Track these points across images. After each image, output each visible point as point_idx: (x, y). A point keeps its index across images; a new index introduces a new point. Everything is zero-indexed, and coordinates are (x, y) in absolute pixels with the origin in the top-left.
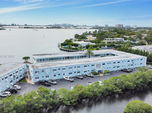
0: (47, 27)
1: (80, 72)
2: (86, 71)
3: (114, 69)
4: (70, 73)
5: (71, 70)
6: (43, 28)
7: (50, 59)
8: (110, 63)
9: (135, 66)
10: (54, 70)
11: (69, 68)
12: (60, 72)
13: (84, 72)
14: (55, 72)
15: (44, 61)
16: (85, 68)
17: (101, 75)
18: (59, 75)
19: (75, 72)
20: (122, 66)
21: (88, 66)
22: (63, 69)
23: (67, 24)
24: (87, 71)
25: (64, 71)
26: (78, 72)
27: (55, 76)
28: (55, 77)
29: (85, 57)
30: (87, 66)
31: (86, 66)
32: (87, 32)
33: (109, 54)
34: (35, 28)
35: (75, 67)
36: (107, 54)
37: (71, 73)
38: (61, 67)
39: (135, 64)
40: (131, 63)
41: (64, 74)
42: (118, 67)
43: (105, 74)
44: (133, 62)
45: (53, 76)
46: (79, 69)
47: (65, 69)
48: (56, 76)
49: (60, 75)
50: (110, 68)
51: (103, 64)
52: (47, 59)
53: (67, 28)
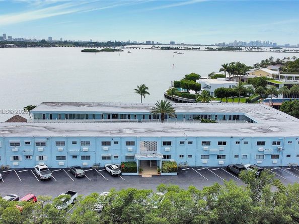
0: (208, 48)
1: (88, 158)
2: (109, 158)
3: (205, 161)
4: (59, 158)
5: (60, 148)
6: (199, 49)
7: (66, 115)
8: (190, 143)
9: (286, 162)
10: (12, 144)
11: (58, 144)
12: (29, 150)
13: (103, 158)
14: (16, 149)
15: (51, 118)
16: (106, 148)
17: (147, 174)
18: (27, 157)
19: (75, 157)
20: (236, 156)
21: (116, 143)
22: (38, 144)
23: (262, 42)
24: (112, 158)
25: (41, 148)
26: (83, 158)
27: (16, 158)
28: (16, 163)
29: (154, 118)
30: (112, 143)
31: (108, 144)
32: (271, 58)
33: (240, 117)
34: (183, 48)
35: (74, 143)
36: (234, 116)
37: (64, 158)
38: (33, 138)
39: (289, 156)
40: (269, 149)
41: (41, 158)
42: (219, 157)
43: (162, 174)
44: (279, 146)
45: (12, 159)
46: (85, 148)
47: (43, 144)
48: (20, 158)
49: (31, 158)
50: (190, 156)
51: (165, 143)
52: (60, 115)
53: (253, 50)
